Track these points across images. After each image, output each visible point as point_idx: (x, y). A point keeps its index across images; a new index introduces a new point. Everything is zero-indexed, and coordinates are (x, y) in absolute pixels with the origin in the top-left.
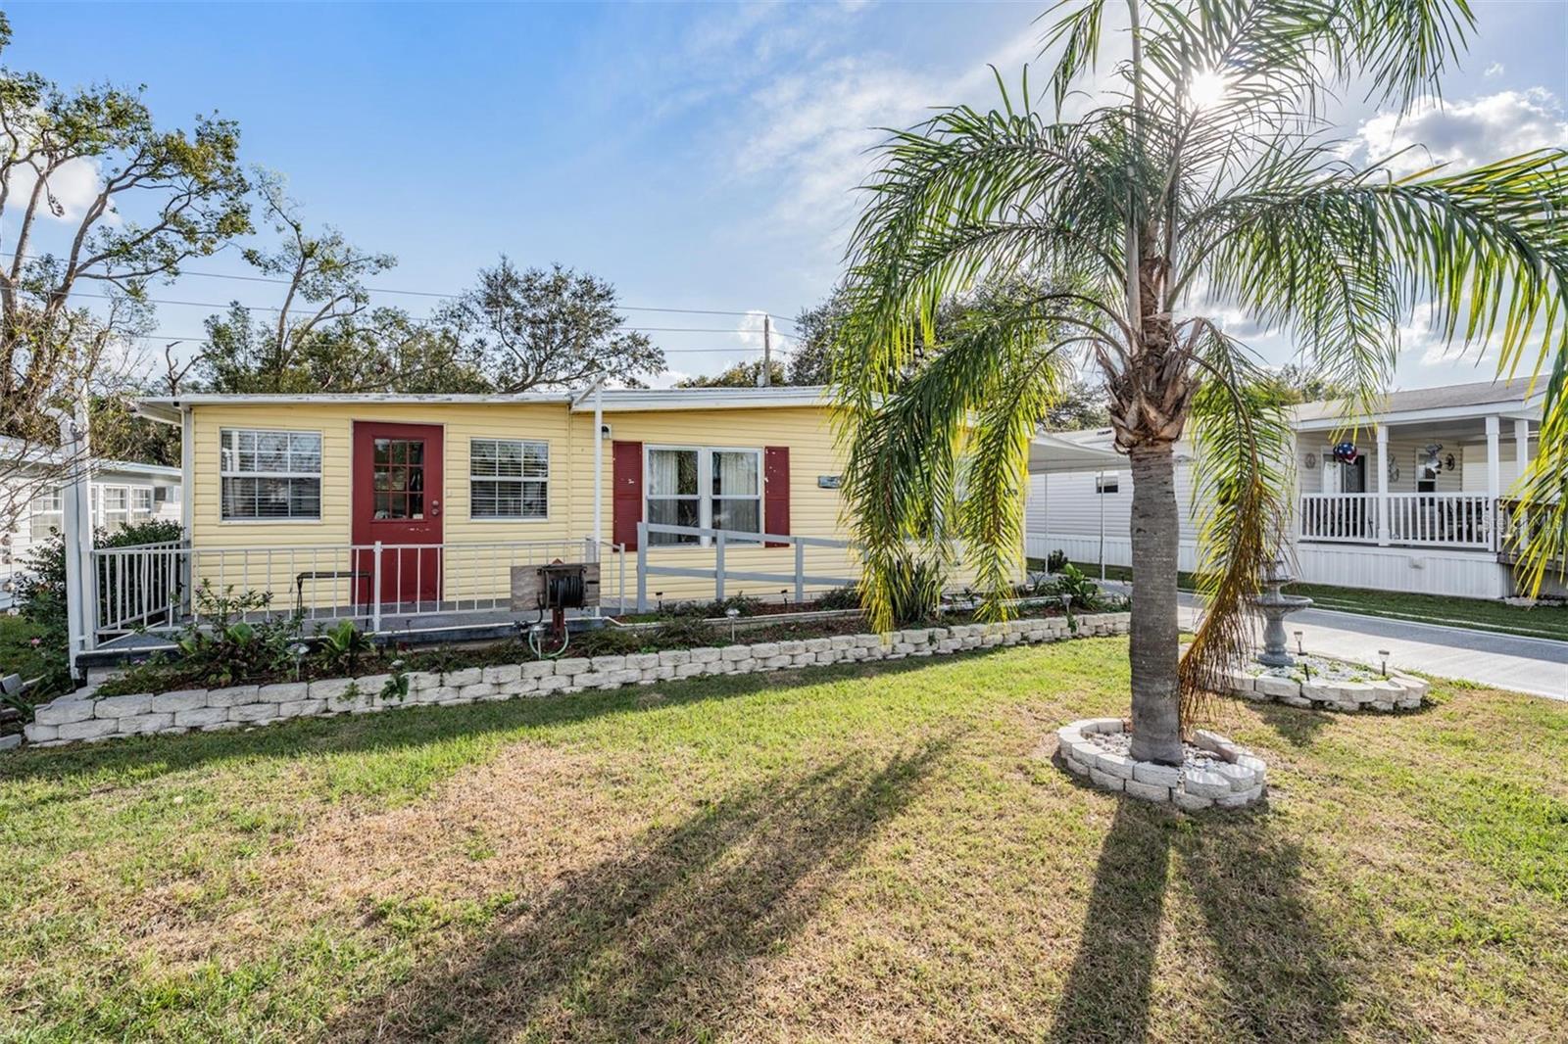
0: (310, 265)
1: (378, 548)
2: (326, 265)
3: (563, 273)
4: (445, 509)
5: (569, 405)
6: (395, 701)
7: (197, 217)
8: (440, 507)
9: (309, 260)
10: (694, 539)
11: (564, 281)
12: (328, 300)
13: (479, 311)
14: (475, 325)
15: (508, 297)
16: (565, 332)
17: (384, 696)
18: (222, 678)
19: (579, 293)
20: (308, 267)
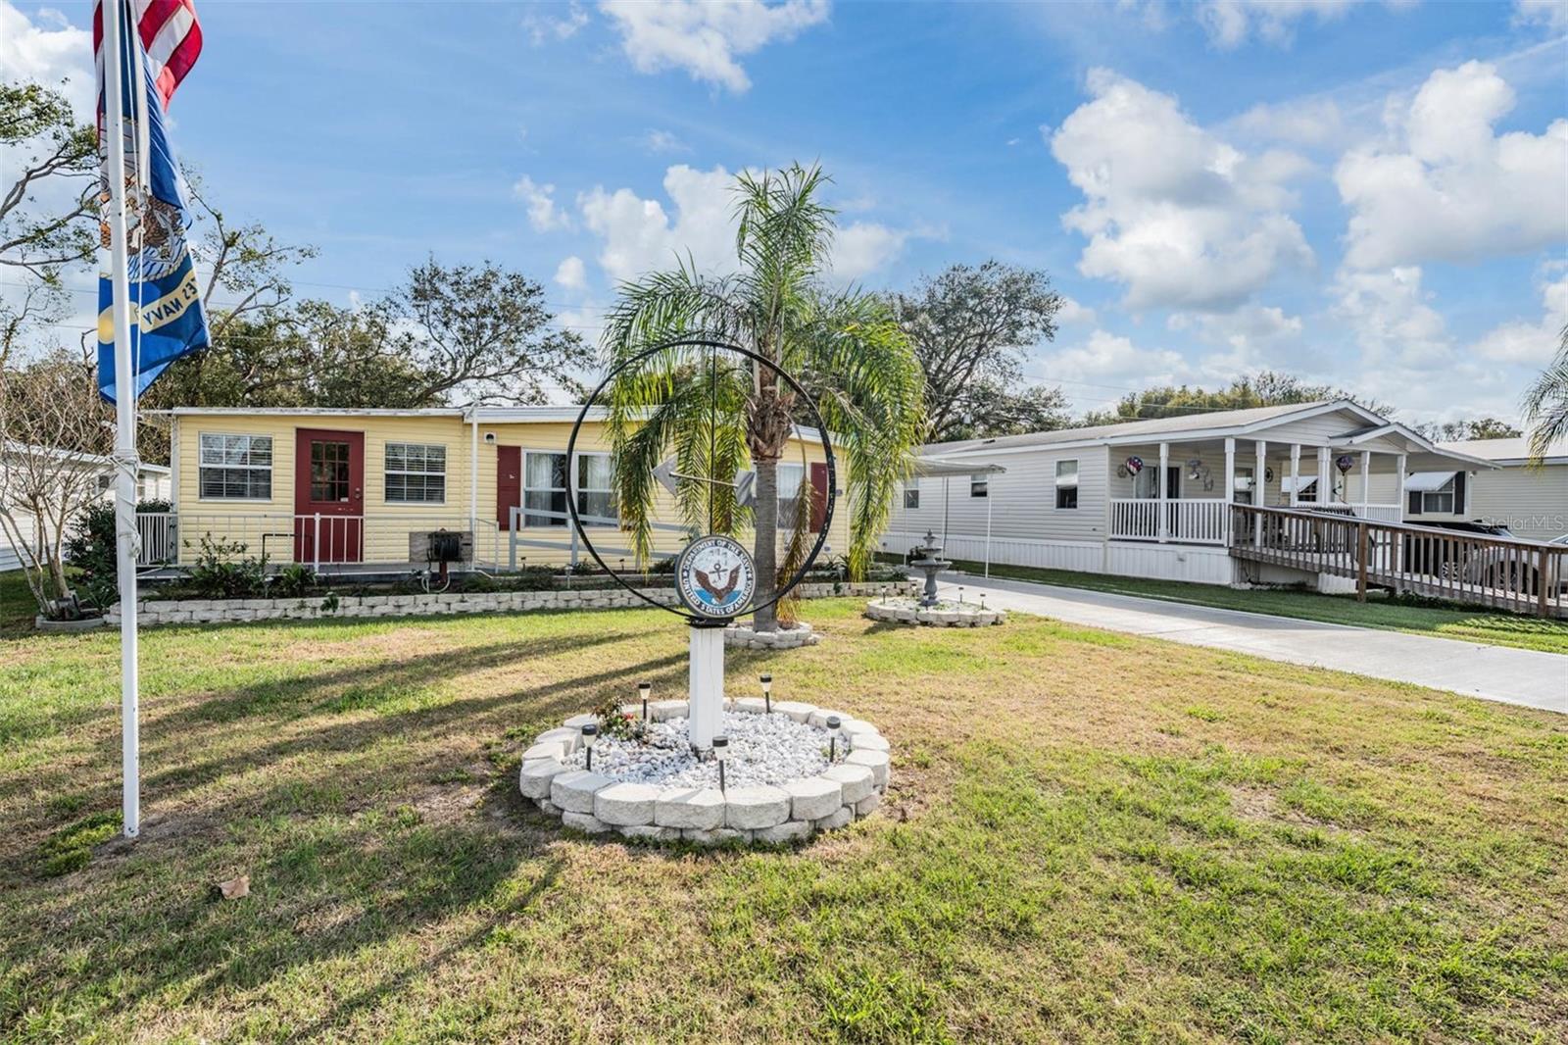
0: (233, 254)
1: (317, 517)
2: (248, 255)
3: (493, 267)
4: (366, 495)
5: (462, 417)
6: (330, 612)
8: (361, 493)
9: (230, 249)
10: (562, 522)
11: (494, 275)
12: (250, 291)
13: (406, 305)
14: (401, 320)
15: (437, 291)
16: (495, 327)
17: (323, 608)
18: (220, 594)
19: (509, 287)
20: (229, 256)
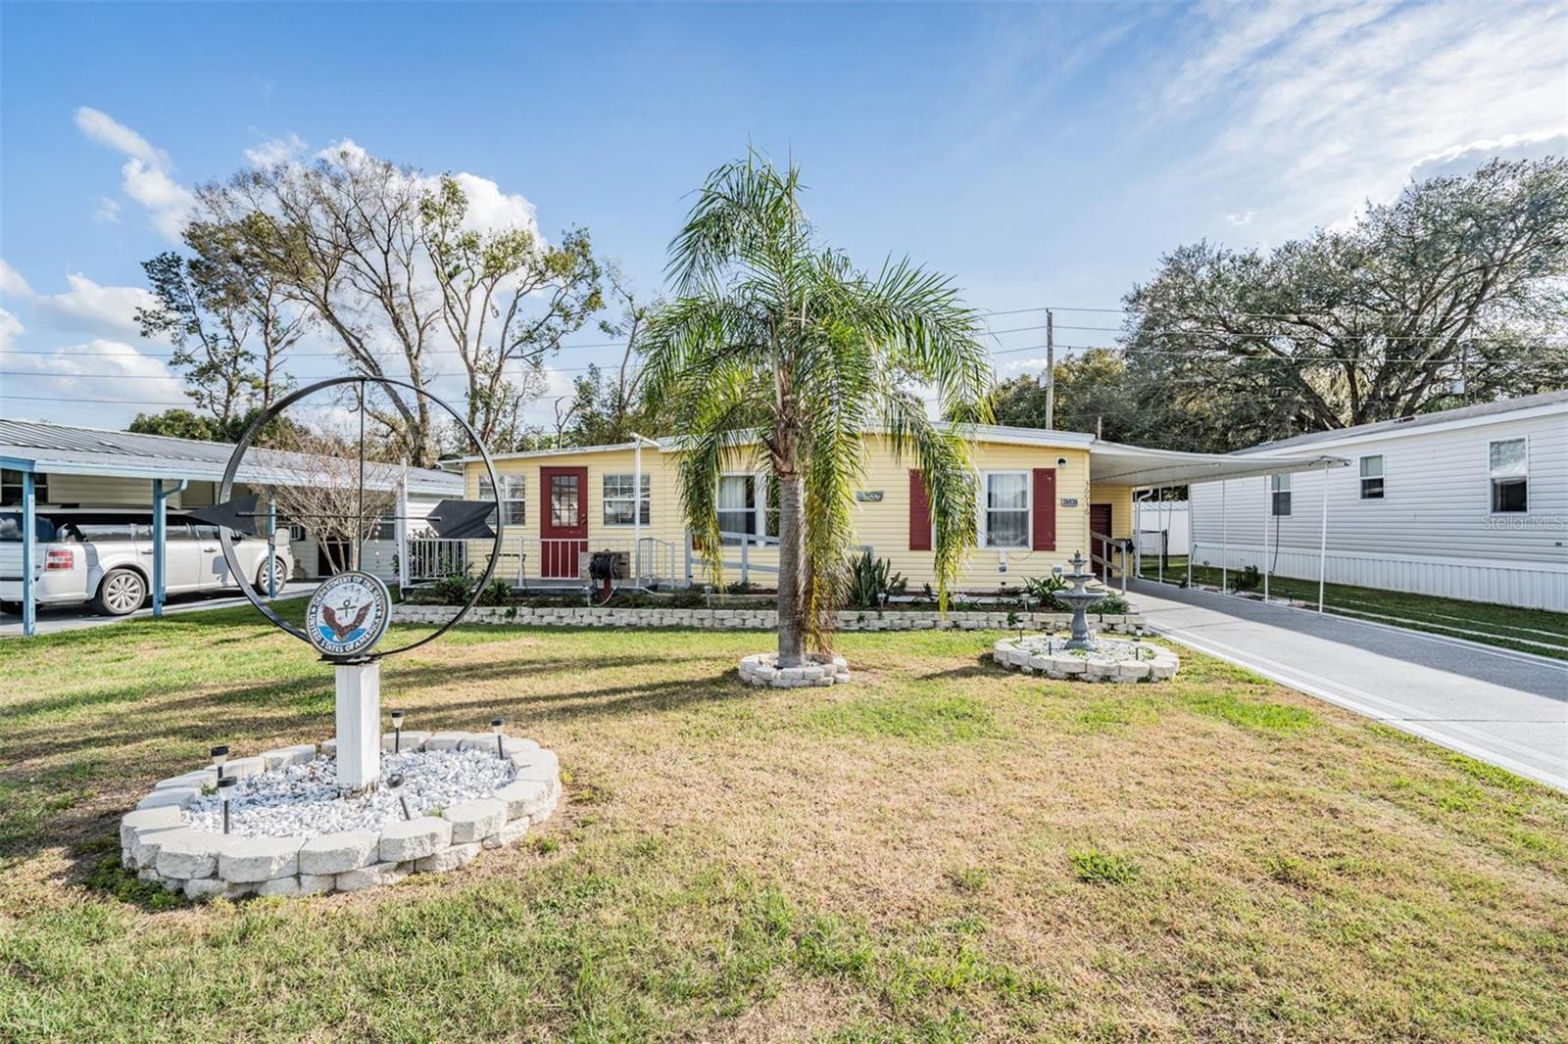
4: (589, 520)
6: (510, 620)
7: (573, 301)
8: (586, 518)
9: (639, 323)
17: (506, 616)
20: (639, 328)
